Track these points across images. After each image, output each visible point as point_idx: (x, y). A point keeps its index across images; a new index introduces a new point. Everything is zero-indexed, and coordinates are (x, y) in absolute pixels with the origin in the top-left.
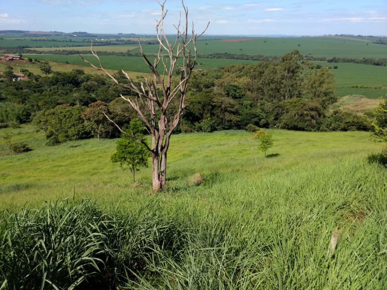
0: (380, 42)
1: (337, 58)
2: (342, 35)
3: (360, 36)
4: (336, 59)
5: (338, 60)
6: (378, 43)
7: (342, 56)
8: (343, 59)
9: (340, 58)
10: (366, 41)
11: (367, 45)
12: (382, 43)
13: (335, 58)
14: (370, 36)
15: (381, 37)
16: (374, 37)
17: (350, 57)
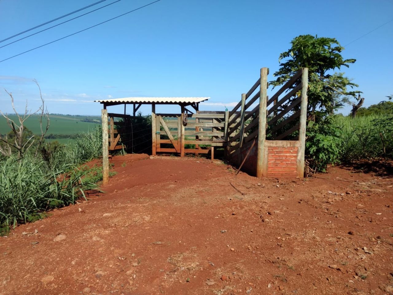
0: (87, 120)
1: (53, 134)
2: (52, 114)
3: (68, 115)
4: (53, 136)
5: (55, 137)
6: (85, 121)
7: (58, 133)
8: (60, 135)
9: (56, 135)
10: (75, 119)
11: (77, 123)
12: (89, 121)
13: (51, 135)
14: (78, 116)
15: (86, 117)
16: (81, 116)
17: (64, 133)
